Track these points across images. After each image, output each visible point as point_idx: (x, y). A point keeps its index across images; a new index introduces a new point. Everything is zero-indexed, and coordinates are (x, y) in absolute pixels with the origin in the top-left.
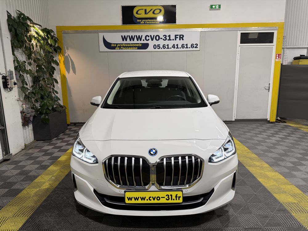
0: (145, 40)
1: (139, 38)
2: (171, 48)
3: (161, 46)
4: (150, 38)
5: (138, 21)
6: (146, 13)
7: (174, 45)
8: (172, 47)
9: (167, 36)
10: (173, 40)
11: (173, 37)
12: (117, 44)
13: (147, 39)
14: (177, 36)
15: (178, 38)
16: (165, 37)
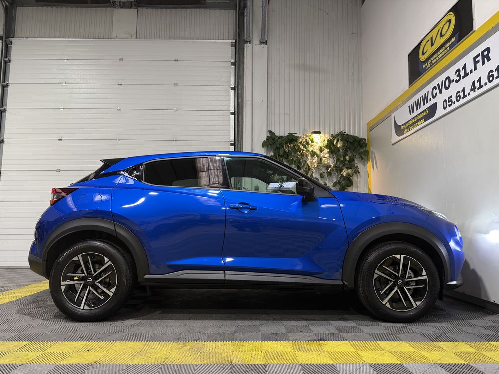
0: (432, 98)
1: (425, 99)
2: (469, 94)
3: (454, 99)
4: (437, 91)
5: (424, 67)
6: (432, 45)
7: (473, 83)
8: (471, 91)
9: (461, 70)
10: (471, 71)
11: (471, 66)
12: (405, 124)
13: (434, 95)
14: (477, 60)
15: (478, 61)
16: (457, 73)
